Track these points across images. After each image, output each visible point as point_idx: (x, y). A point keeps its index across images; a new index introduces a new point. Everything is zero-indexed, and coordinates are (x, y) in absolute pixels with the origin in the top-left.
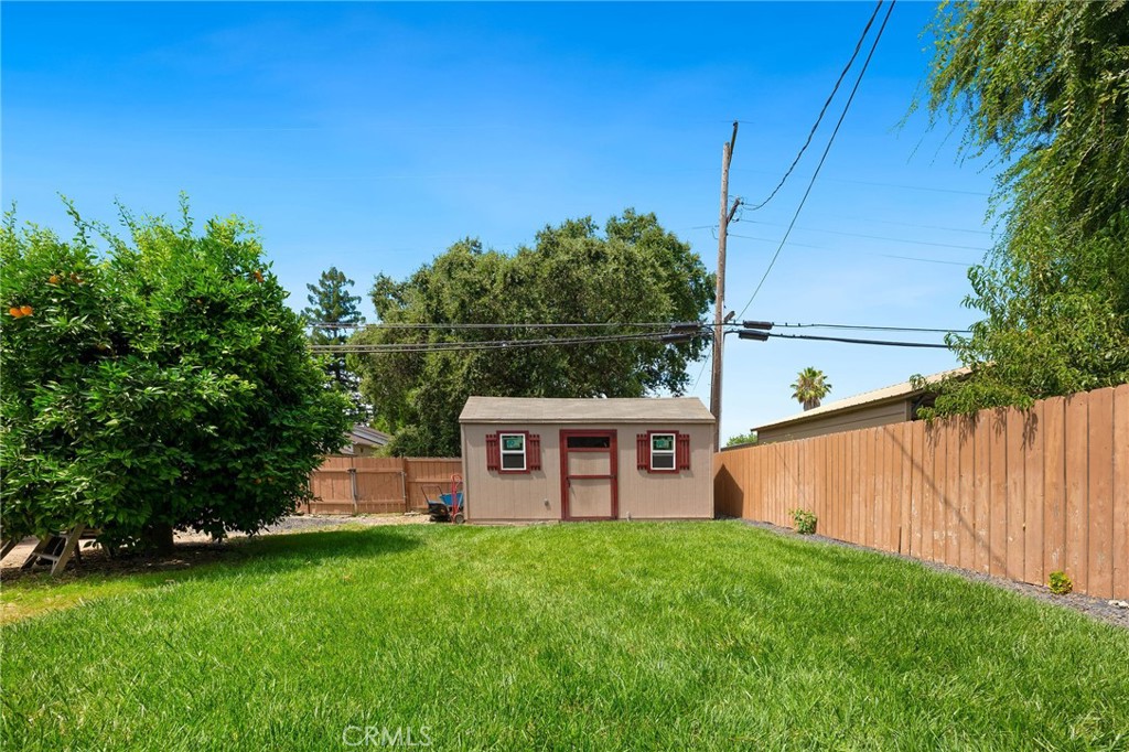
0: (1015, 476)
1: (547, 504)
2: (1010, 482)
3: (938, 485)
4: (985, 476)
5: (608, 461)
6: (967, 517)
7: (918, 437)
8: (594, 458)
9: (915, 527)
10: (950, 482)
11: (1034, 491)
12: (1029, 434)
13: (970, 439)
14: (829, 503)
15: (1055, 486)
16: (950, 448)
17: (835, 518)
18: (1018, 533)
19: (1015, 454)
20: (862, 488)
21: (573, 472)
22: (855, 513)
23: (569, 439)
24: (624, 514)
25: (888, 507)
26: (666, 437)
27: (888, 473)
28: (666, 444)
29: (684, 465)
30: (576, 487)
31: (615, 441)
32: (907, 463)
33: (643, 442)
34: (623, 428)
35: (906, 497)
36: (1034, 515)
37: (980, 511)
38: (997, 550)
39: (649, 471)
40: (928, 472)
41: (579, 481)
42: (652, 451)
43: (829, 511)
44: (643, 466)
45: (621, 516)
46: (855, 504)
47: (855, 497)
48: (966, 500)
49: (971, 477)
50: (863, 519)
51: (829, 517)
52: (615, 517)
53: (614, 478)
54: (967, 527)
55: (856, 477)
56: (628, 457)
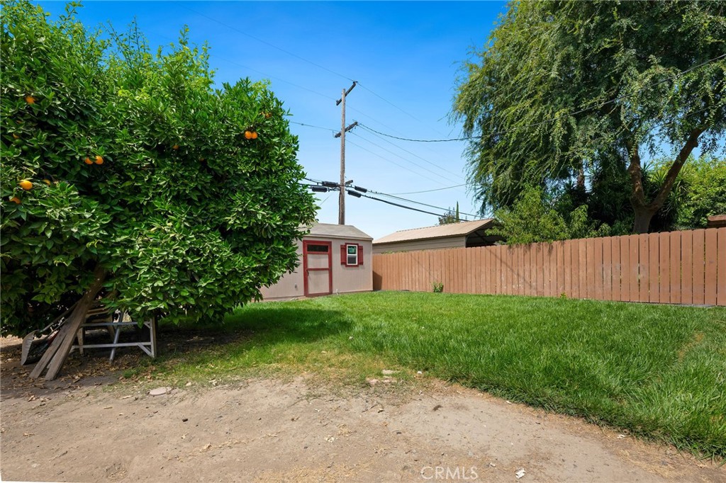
0: (546, 264)
1: (296, 287)
2: (544, 267)
3: (514, 268)
4: (535, 265)
5: (327, 260)
6: (527, 278)
7: (504, 251)
8: (320, 258)
9: (504, 284)
10: (520, 268)
11: (553, 270)
12: (550, 251)
13: (528, 253)
14: (452, 278)
15: (561, 267)
16: (519, 255)
17: (456, 285)
18: (548, 283)
19: (546, 258)
20: (473, 271)
21: (310, 266)
22: (469, 281)
23: (308, 246)
24: (335, 290)
25: (489, 278)
26: (353, 247)
27: (488, 265)
28: (353, 250)
29: (361, 263)
30: (311, 275)
31: (331, 248)
32: (498, 261)
33: (343, 249)
34: (335, 240)
35: (498, 273)
36: (553, 278)
37: (532, 276)
38: (540, 289)
39: (347, 266)
40: (509, 264)
41: (313, 272)
42: (348, 255)
43: (452, 282)
44: (343, 263)
45: (334, 292)
46: (469, 278)
47: (469, 275)
48: (527, 274)
49: (529, 265)
50: (474, 284)
51: (452, 285)
52: (331, 293)
53: (330, 270)
54: (527, 282)
55: (469, 267)
56: (337, 257)
